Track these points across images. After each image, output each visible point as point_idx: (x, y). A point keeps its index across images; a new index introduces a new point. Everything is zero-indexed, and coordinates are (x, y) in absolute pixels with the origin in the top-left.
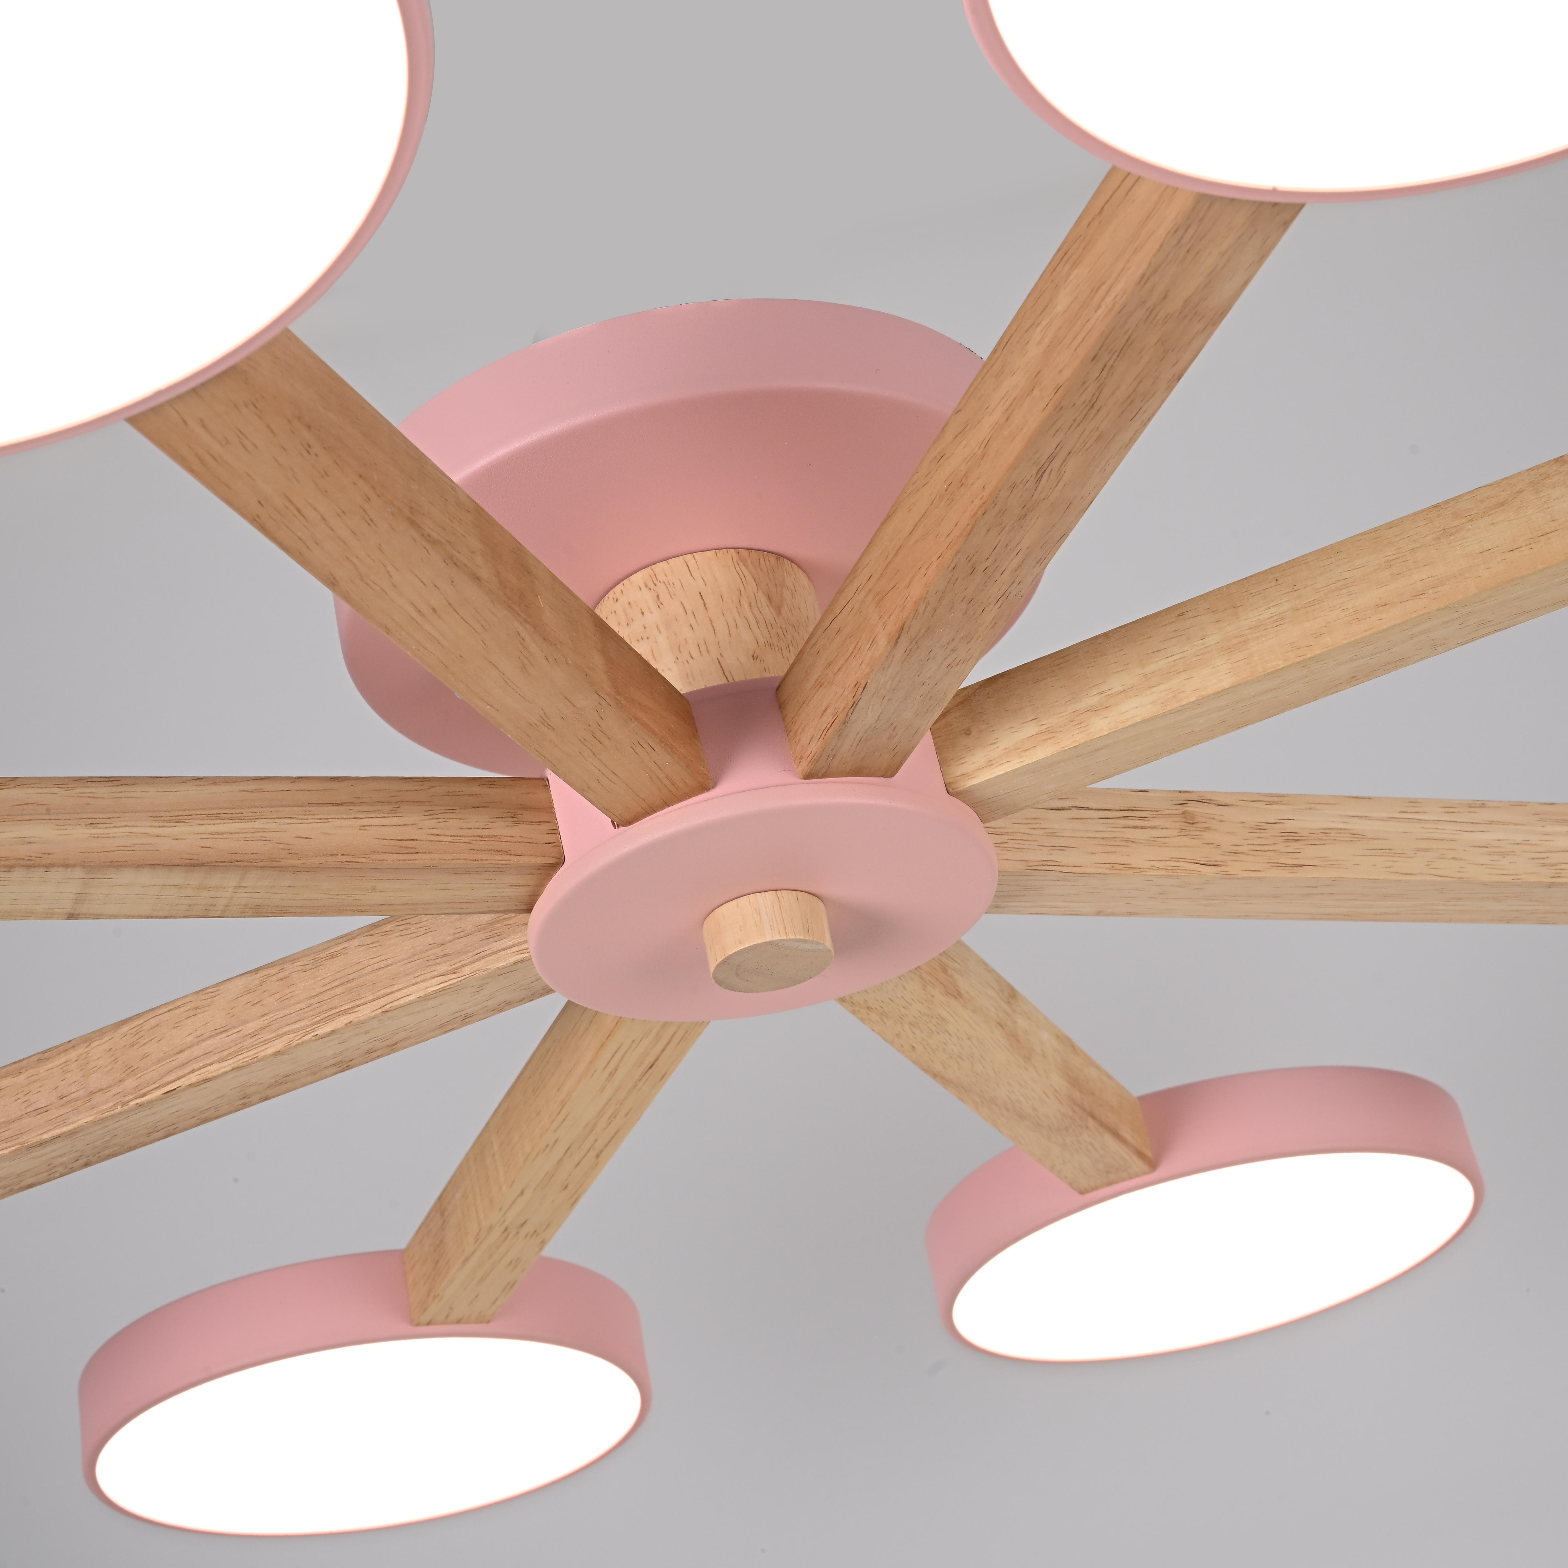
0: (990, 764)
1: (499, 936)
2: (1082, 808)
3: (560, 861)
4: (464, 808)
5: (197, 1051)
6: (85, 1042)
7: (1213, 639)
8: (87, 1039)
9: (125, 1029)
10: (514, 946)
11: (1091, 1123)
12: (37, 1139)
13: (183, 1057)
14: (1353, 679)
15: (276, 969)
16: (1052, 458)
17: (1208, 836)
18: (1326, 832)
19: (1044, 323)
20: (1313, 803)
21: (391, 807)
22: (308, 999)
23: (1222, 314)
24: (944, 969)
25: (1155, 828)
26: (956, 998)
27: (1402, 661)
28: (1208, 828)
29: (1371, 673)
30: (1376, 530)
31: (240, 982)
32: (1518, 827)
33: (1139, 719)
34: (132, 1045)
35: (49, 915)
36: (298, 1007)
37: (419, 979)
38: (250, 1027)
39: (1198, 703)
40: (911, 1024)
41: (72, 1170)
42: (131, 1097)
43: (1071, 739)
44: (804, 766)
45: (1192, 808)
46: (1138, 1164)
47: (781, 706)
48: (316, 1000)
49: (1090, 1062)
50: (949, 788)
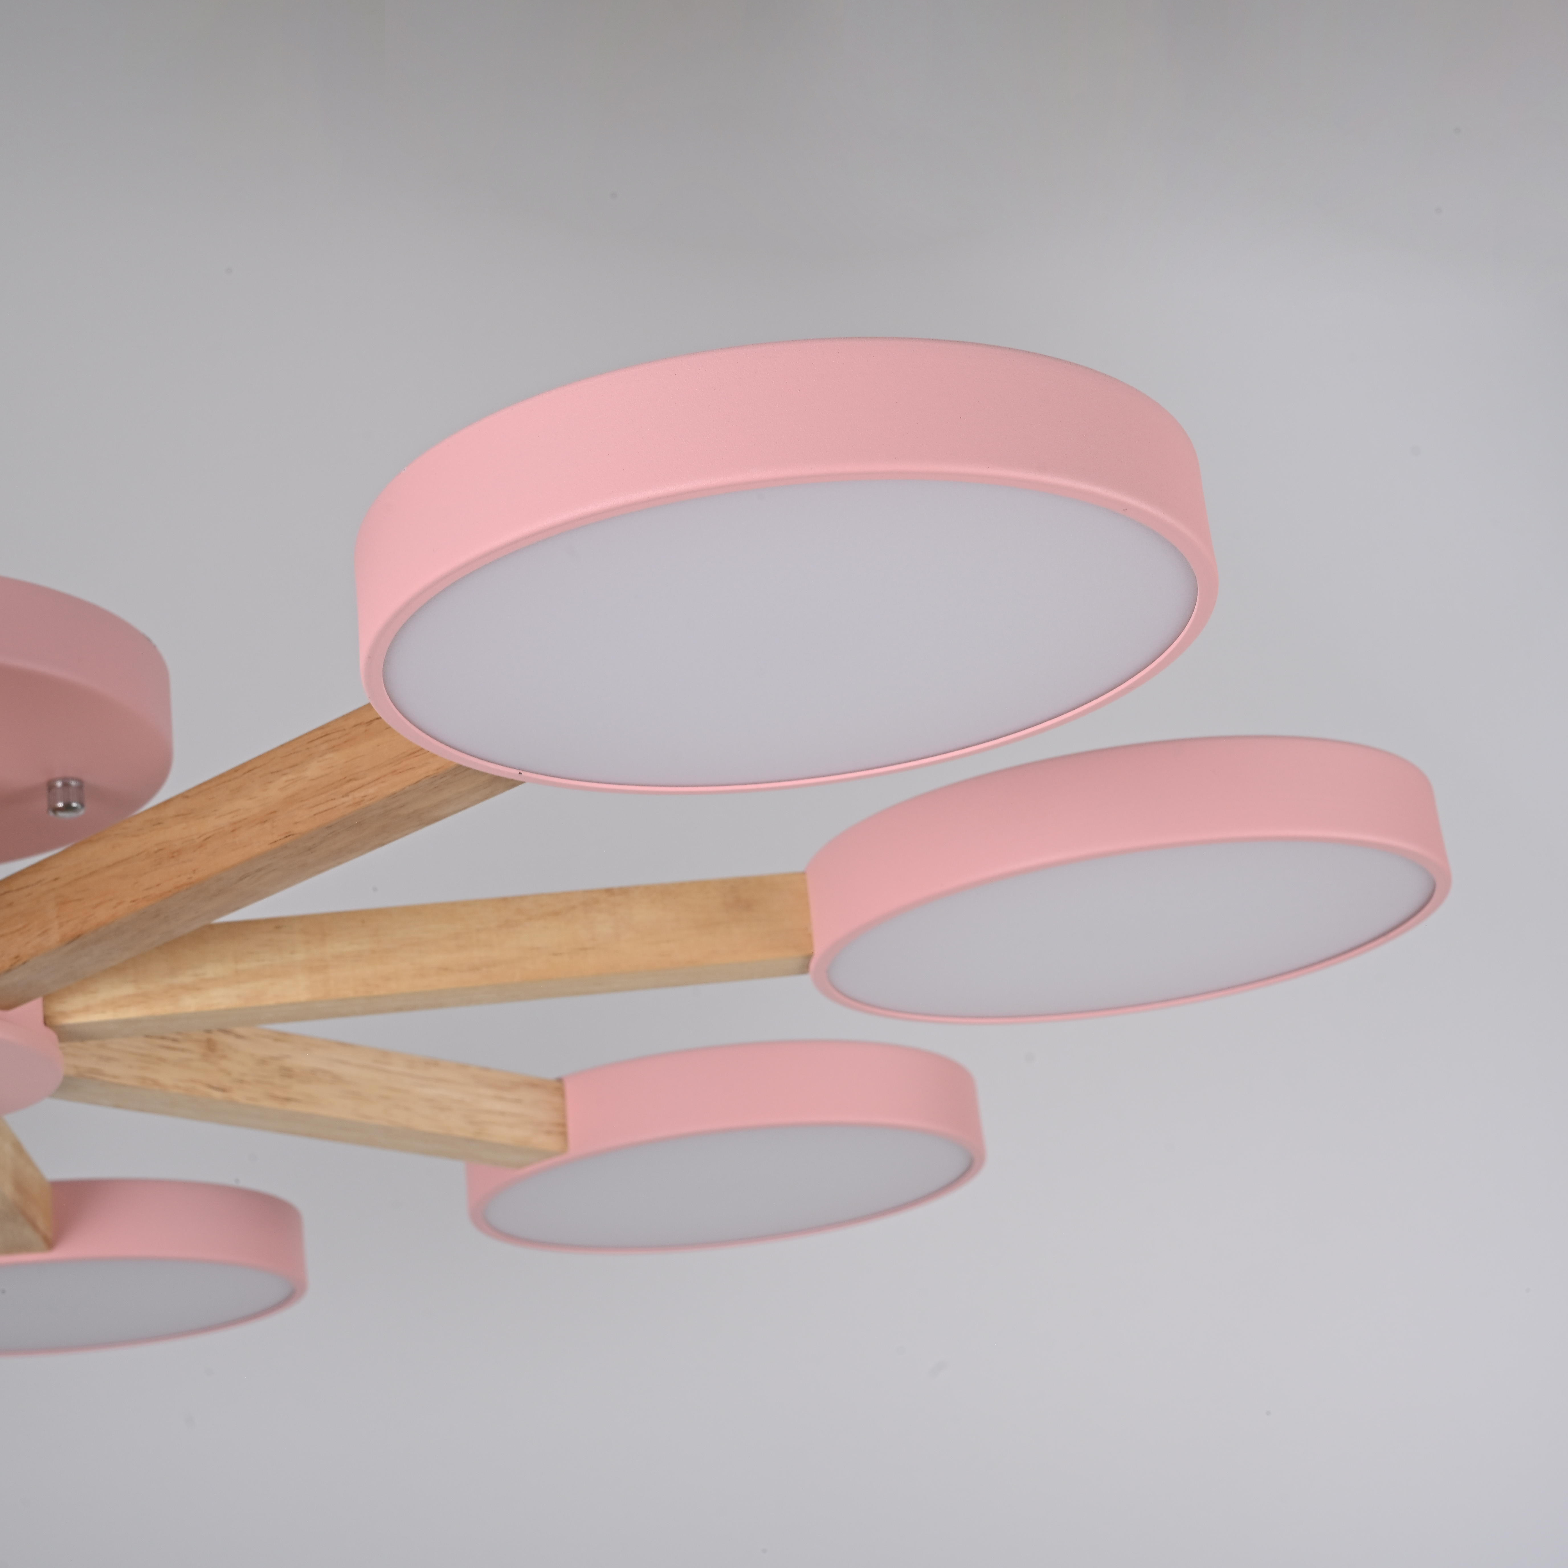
0: (87, 1009)
11: (20, 1219)
17: (223, 1063)
18: (314, 1072)
19: (290, 777)
25: (184, 1050)
28: (225, 1057)
32: (459, 1086)
43: (162, 1008)
50: (47, 1021)
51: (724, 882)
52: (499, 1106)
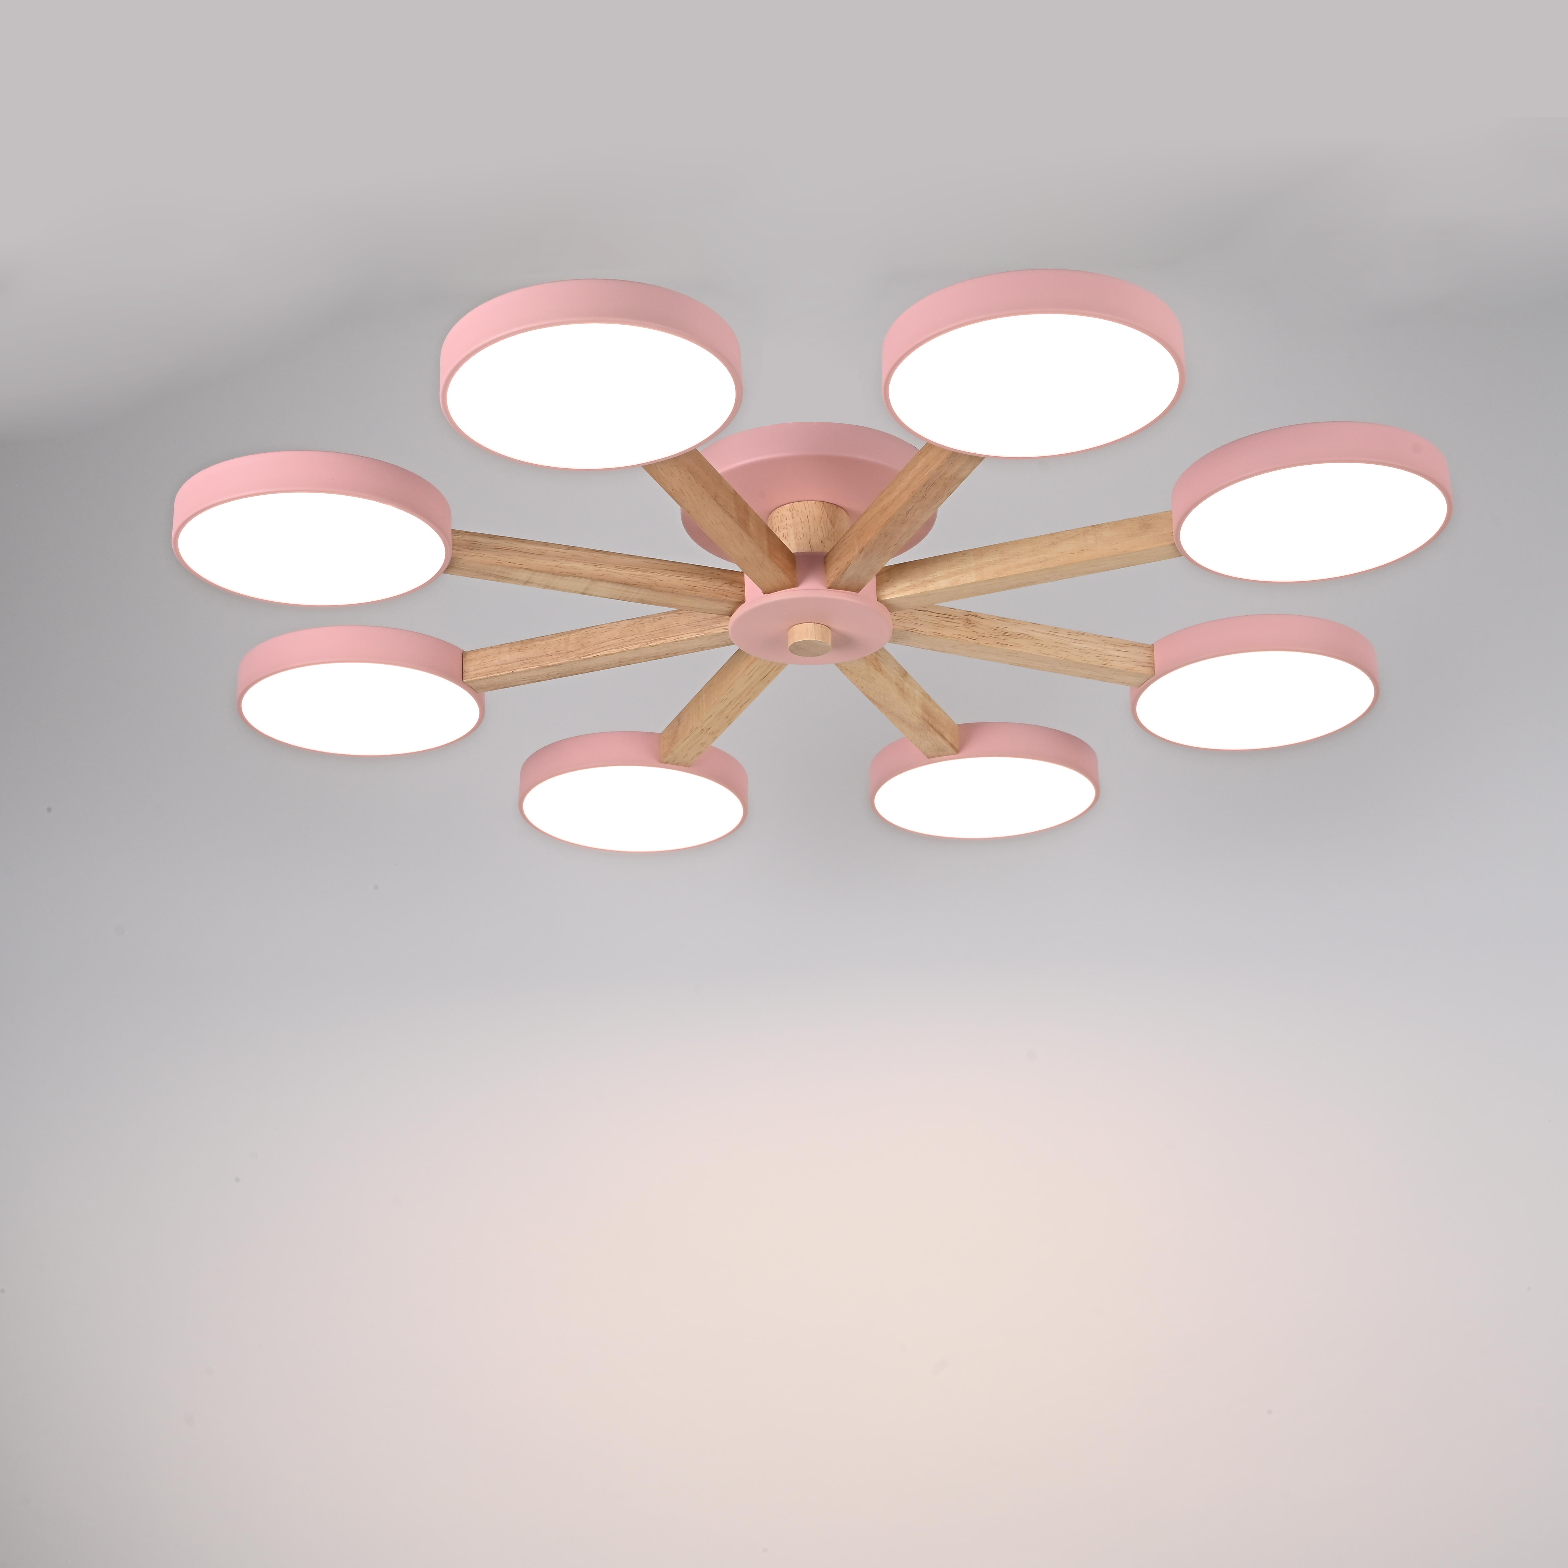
0: (893, 593)
1: (719, 622)
2: (930, 612)
3: (743, 602)
4: (715, 578)
5: (608, 643)
6: (568, 633)
7: (973, 565)
8: (569, 633)
9: (583, 631)
10: (723, 626)
11: (930, 729)
12: (546, 665)
13: (602, 645)
14: (1018, 586)
15: (640, 620)
16: (911, 509)
17: (974, 629)
18: (1019, 634)
20: (1017, 623)
21: (690, 575)
22: (649, 632)
23: (963, 480)
24: (876, 660)
25: (955, 623)
27: (1034, 583)
28: (975, 626)
29: (1024, 585)
31: (626, 622)
32: (1095, 644)
33: (943, 587)
34: (585, 638)
35: (575, 592)
36: (646, 634)
38: (628, 638)
39: (964, 585)
40: (862, 678)
41: (555, 678)
42: (582, 656)
43: (920, 590)
44: (829, 585)
45: (970, 618)
46: (950, 750)
47: (825, 563)
48: (652, 633)
49: (937, 706)
50: (878, 598)
51: (1139, 518)
52: (1117, 653)
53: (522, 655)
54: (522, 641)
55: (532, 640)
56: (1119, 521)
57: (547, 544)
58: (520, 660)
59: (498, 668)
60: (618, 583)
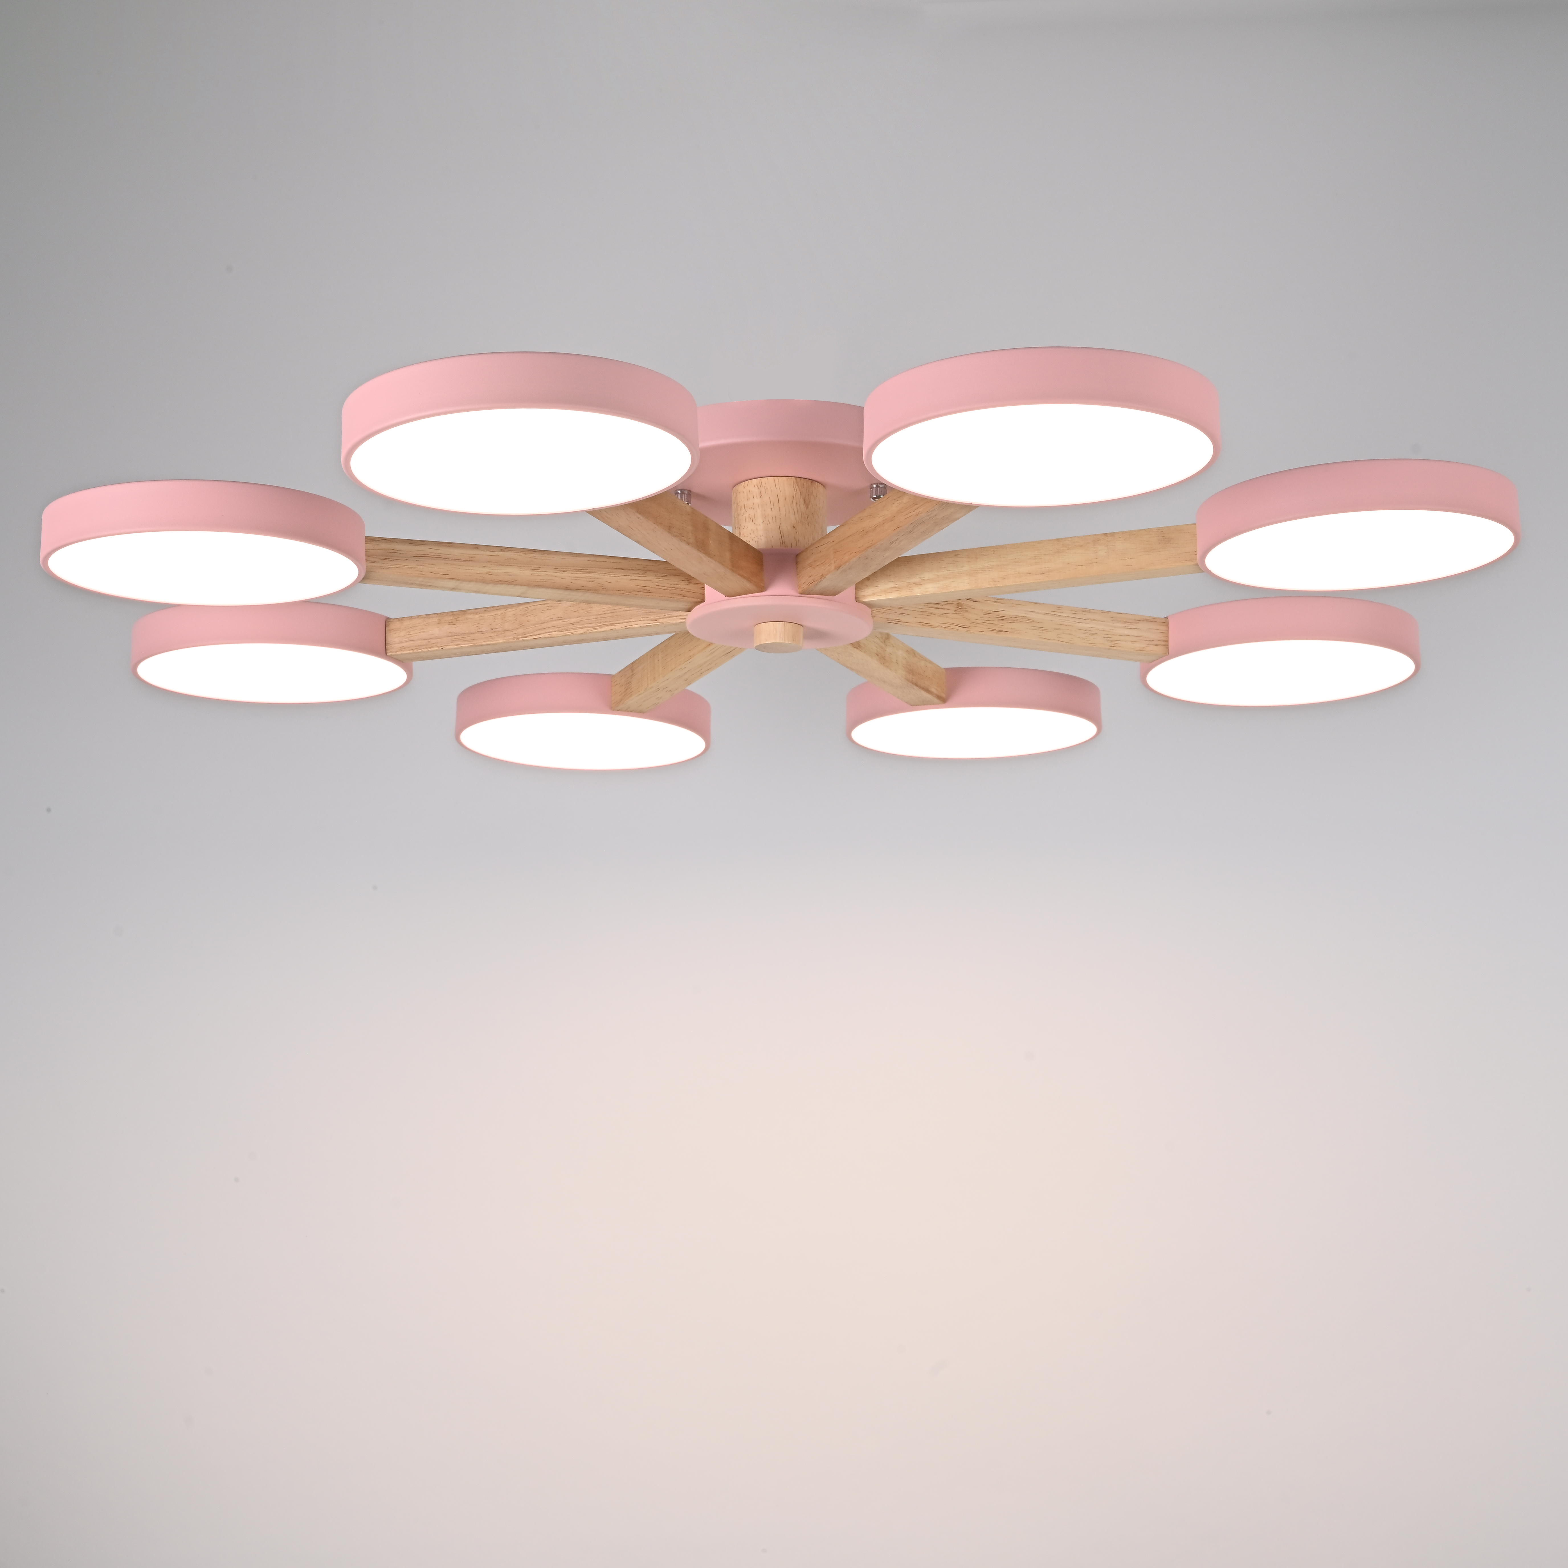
0: (874, 594)
1: (677, 614)
3: (703, 600)
4: (670, 575)
5: (550, 624)
7: (965, 568)
9: (521, 607)
10: (680, 616)
11: (915, 687)
12: (480, 643)
13: (544, 626)
16: (896, 540)
17: (966, 615)
18: (1017, 617)
19: (899, 502)
20: (1015, 604)
21: (642, 572)
22: (597, 615)
23: (956, 520)
25: (944, 609)
26: (857, 648)
28: (967, 611)
30: (1034, 542)
32: (1102, 622)
34: (524, 615)
36: (592, 617)
37: (642, 619)
38: (573, 620)
39: (955, 591)
42: (521, 637)
43: (905, 593)
44: (800, 590)
45: (963, 602)
46: (936, 700)
47: (797, 563)
48: (600, 616)
49: (922, 659)
50: (857, 600)
51: (1159, 529)
52: (1127, 632)
53: (453, 629)
54: (452, 612)
55: (464, 612)
56: (1135, 531)
57: (476, 547)
58: (451, 635)
59: (425, 642)
60: (559, 588)
